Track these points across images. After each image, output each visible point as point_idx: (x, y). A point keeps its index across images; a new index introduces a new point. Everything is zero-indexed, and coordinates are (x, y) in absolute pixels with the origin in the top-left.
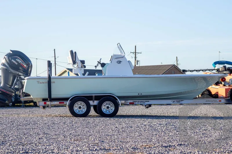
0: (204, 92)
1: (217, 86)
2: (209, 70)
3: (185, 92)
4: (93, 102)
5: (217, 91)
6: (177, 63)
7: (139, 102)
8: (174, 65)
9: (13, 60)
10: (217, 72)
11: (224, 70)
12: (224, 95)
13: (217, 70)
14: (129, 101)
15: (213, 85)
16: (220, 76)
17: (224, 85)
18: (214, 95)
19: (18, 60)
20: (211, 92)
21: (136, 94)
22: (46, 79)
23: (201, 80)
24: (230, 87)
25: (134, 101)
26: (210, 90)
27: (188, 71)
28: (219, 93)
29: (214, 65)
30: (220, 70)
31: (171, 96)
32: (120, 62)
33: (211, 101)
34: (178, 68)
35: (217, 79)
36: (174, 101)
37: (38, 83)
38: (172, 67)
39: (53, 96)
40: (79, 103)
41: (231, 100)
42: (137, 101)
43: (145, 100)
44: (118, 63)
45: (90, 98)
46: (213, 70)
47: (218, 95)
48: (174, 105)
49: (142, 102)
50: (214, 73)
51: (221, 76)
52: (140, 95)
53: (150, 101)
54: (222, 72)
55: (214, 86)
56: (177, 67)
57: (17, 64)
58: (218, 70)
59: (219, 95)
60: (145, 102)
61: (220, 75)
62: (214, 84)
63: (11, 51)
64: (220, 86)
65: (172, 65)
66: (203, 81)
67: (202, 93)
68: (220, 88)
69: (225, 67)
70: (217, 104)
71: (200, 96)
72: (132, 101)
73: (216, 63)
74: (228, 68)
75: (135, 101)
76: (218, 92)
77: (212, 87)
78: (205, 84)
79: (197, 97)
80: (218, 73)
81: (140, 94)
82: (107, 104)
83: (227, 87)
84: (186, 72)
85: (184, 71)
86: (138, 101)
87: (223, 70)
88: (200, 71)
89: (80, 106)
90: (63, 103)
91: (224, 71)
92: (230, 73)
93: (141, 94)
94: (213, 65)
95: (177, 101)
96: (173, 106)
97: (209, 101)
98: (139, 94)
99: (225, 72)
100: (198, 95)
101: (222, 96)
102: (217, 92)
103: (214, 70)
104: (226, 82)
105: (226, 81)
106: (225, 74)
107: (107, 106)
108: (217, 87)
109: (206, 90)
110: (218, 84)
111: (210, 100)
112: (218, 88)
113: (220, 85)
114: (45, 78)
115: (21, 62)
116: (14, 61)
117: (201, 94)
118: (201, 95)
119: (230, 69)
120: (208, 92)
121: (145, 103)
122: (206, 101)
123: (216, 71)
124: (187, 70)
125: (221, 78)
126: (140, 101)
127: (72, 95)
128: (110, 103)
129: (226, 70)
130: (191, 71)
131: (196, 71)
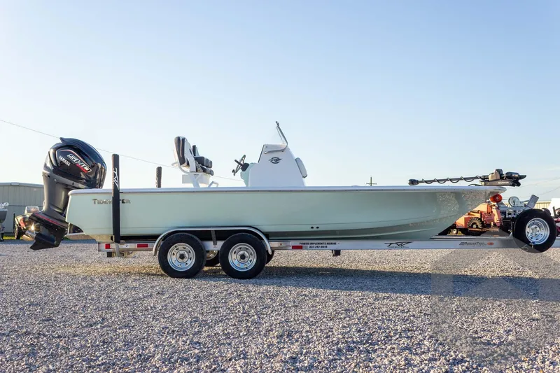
2: (465, 179)
3: (416, 223)
4: (215, 244)
7: (314, 245)
9: (61, 157)
10: (483, 183)
11: (499, 178)
14: (292, 243)
16: (489, 191)
19: (72, 158)
21: (308, 228)
22: (110, 193)
27: (421, 182)
30: (490, 179)
32: (277, 160)
33: (471, 244)
36: (391, 244)
37: (95, 203)
39: (124, 231)
40: (181, 246)
42: (310, 242)
43: (326, 242)
44: (273, 161)
45: (206, 235)
46: (473, 179)
50: (476, 185)
51: (492, 190)
52: (315, 229)
53: (337, 242)
54: (494, 183)
57: (69, 165)
58: (485, 179)
60: (328, 245)
61: (490, 188)
63: (62, 139)
72: (297, 243)
74: (507, 174)
80: (485, 185)
81: (315, 227)
82: (240, 248)
84: (418, 183)
85: (413, 182)
86: (311, 244)
87: (495, 179)
88: (447, 182)
89: (182, 252)
90: (146, 246)
91: (497, 180)
92: (511, 184)
93: (318, 228)
95: (396, 243)
97: (466, 244)
98: (312, 228)
99: (500, 183)
103: (477, 178)
104: (502, 204)
105: (502, 201)
106: (500, 186)
107: (241, 252)
114: (108, 193)
115: (78, 161)
116: (64, 159)
119: (513, 175)
121: (327, 247)
122: (462, 244)
123: (481, 180)
126: (316, 244)
127: (165, 229)
128: (248, 246)
129: (502, 178)
130: (426, 182)
131: (438, 181)
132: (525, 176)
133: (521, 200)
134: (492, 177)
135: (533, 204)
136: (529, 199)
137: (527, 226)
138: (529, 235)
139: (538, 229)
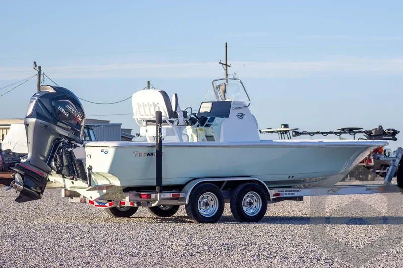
9: (60, 108)
13: (365, 133)
19: (70, 108)
21: (285, 178)
25: (280, 191)
32: (242, 116)
36: (329, 190)
39: (165, 182)
42: (284, 190)
44: (239, 117)
49: (291, 192)
52: (291, 179)
57: (67, 115)
60: (295, 192)
75: (282, 191)
81: (291, 177)
82: (248, 196)
86: (286, 191)
90: (179, 195)
93: (293, 177)
95: (332, 190)
98: (289, 177)
115: (74, 111)
116: (63, 110)
121: (294, 194)
126: (288, 191)
128: (254, 194)
132: (399, 132)
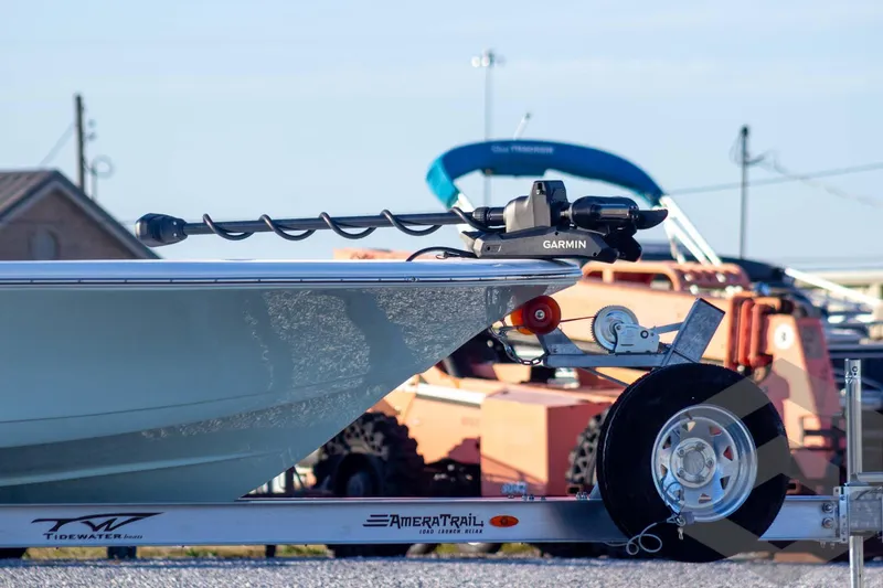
0: (341, 438)
1: (468, 383)
2: (401, 221)
3: (170, 429)
5: (472, 433)
6: (82, 160)
8: (56, 176)
10: (479, 244)
11: (548, 223)
12: (538, 470)
13: (473, 222)
15: (432, 373)
16: (501, 282)
17: (541, 375)
18: (441, 465)
20: (414, 443)
23: (326, 311)
24: (597, 398)
26: (401, 420)
27: (200, 228)
28: (485, 449)
29: (443, 177)
30: (509, 227)
31: (29, 470)
33: (414, 521)
34: (92, 203)
35: (479, 311)
36: (61, 522)
38: (31, 193)
41: (605, 513)
46: (435, 221)
47: (475, 469)
48: (49, 564)
50: (450, 252)
51: (512, 281)
54: (524, 244)
55: (439, 384)
56: (80, 191)
58: (487, 224)
59: (486, 468)
61: (506, 269)
62: (441, 366)
64: (493, 377)
65: (30, 175)
66: (347, 329)
67: (326, 449)
68: (499, 403)
69: (553, 193)
70: (466, 560)
71: (306, 475)
73: (458, 162)
74: (580, 203)
76: (477, 444)
77: (423, 389)
78: (365, 353)
79: (279, 484)
80: (488, 252)
83: (567, 392)
84: (182, 236)
85: (162, 228)
87: (530, 224)
88: (318, 232)
91: (539, 231)
92: (598, 249)
94: (431, 175)
95: (86, 520)
96: (42, 572)
97: (396, 520)
99: (553, 244)
100: (290, 473)
101: (522, 475)
102: (466, 441)
103: (452, 217)
104: (563, 339)
105: (562, 326)
106: (551, 258)
108: (472, 390)
109: (367, 418)
110: (483, 368)
111: (402, 512)
112: (477, 398)
113: (501, 369)
117: (314, 456)
118: (319, 469)
119: (605, 212)
120: (379, 437)
122: (376, 522)
123: (469, 228)
124: (188, 220)
125: (512, 305)
129: (560, 224)
130: (224, 229)
131: (280, 227)
133: (646, 322)
134: (518, 215)
135: (697, 340)
136: (682, 319)
137: (661, 438)
138: (669, 479)
139: (709, 452)
